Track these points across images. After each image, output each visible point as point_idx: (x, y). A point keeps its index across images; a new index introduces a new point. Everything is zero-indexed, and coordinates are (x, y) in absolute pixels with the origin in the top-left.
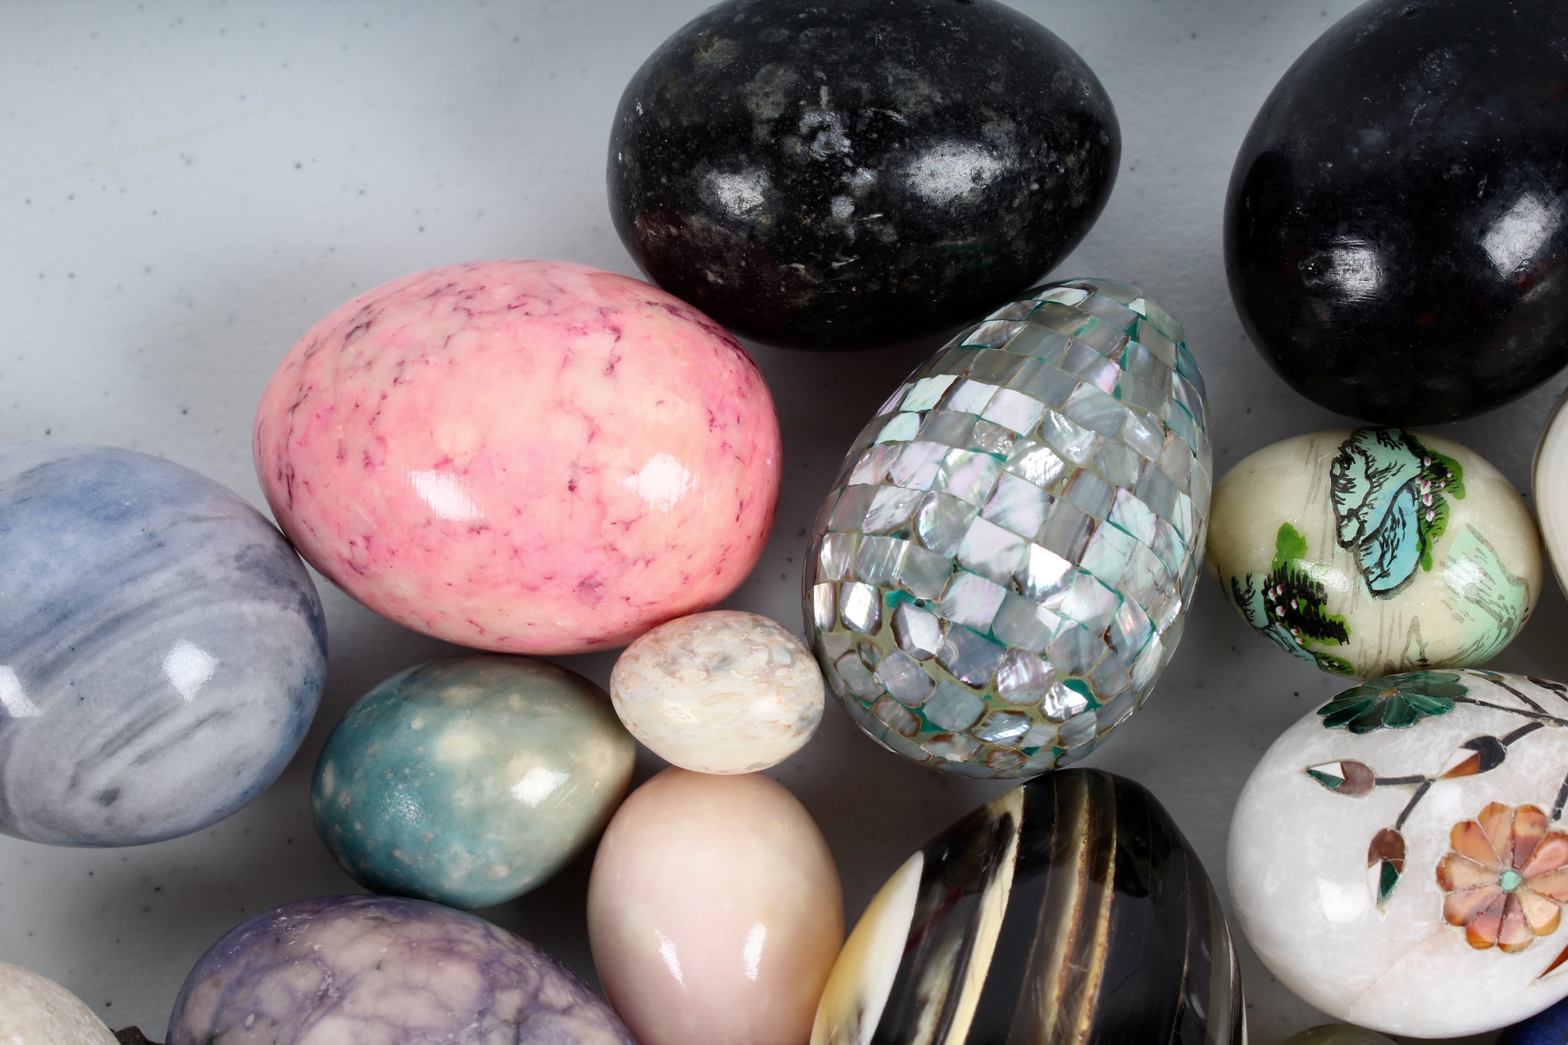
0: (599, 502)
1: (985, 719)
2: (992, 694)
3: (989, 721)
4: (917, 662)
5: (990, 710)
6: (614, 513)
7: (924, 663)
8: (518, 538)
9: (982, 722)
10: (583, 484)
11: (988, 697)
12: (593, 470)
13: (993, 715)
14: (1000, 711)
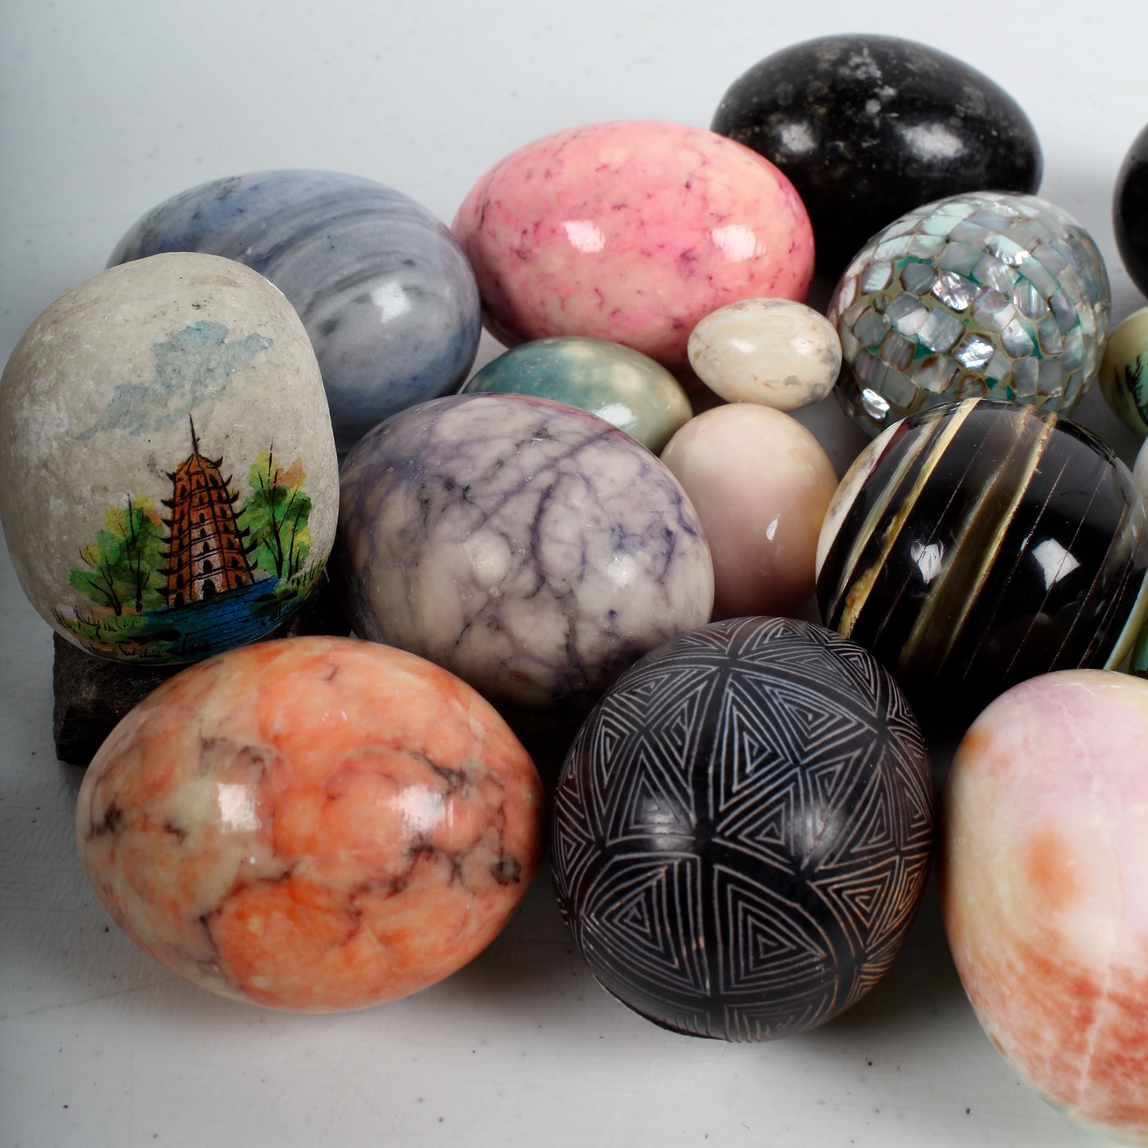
0: (704, 199)
1: (962, 341)
2: (970, 318)
3: (965, 342)
4: (917, 298)
5: (967, 332)
6: (713, 208)
7: (923, 297)
8: (646, 214)
9: (960, 343)
10: (695, 185)
11: (967, 321)
12: (703, 180)
13: (969, 336)
14: (974, 333)
